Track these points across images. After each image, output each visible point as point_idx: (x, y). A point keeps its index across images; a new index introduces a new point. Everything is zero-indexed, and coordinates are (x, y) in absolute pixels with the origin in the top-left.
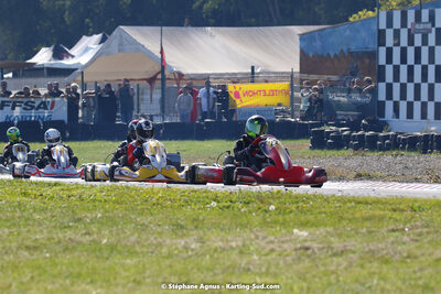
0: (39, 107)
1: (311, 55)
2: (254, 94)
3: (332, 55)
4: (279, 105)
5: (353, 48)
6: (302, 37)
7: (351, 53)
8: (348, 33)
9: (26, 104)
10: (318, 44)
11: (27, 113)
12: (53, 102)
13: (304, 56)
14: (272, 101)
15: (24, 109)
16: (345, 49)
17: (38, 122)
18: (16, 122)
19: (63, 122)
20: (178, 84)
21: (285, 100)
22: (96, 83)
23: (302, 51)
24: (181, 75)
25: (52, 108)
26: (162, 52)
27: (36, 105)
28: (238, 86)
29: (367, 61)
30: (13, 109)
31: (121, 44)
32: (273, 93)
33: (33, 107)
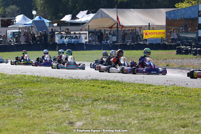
1: (170, 19)
2: (153, 33)
3: (178, 19)
4: (162, 38)
5: (185, 17)
6: (167, 13)
7: (184, 19)
8: (184, 11)
10: (172, 15)
13: (167, 20)
14: (159, 36)
16: (182, 17)
21: (164, 36)
23: (167, 18)
24: (123, 26)
25: (79, 38)
26: (118, 18)
28: (147, 31)
29: (190, 21)
31: (101, 15)
32: (159, 33)
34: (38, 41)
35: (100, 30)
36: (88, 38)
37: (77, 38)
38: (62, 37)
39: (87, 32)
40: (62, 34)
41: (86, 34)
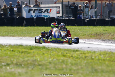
0: (45, 12)
9: (40, 10)
11: (40, 14)
12: (51, 10)
15: (39, 12)
17: (44, 18)
18: (35, 18)
19: (55, 18)
20: (102, 2)
22: (69, 2)
25: (50, 12)
27: (44, 11)
30: (34, 12)
33: (42, 12)
34: (2, 14)
35: (74, 3)
36: (61, 12)
37: (48, 12)
38: (30, 11)
39: (60, 5)
40: (30, 6)
41: (59, 7)
